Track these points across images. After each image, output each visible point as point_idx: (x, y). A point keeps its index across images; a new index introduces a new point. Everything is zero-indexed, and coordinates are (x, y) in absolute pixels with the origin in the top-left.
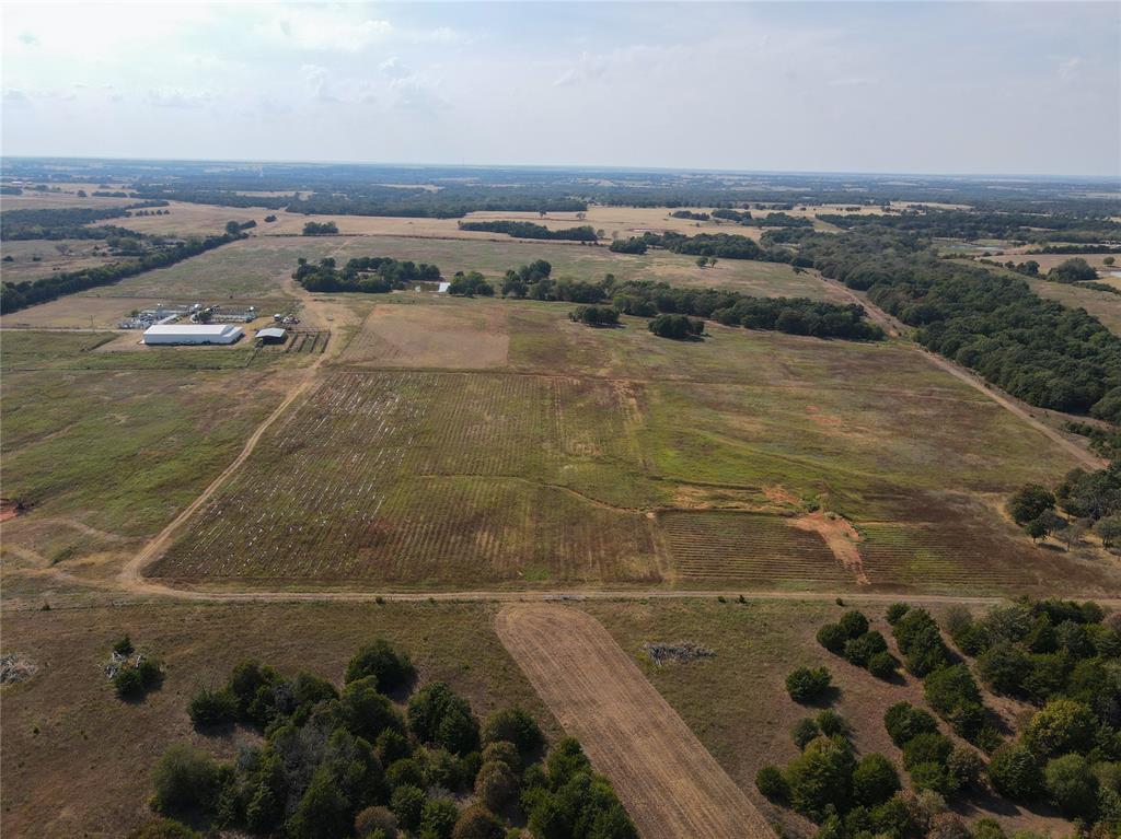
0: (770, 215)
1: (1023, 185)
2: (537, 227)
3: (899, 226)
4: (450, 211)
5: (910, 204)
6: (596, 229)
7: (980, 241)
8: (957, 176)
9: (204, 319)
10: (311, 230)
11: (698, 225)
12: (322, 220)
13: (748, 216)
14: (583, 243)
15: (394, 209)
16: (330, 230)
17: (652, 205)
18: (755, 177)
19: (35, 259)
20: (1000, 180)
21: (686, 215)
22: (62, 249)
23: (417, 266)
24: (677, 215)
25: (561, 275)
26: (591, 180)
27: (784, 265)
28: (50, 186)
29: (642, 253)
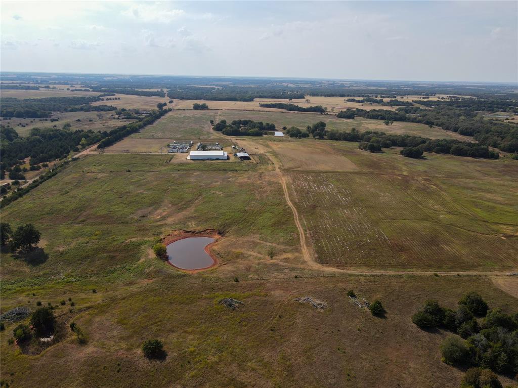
0: (391, 101)
1: (483, 87)
2: (295, 106)
3: (455, 105)
4: (247, 99)
5: (448, 95)
6: (324, 107)
7: (497, 113)
8: (449, 82)
9: (204, 148)
10: (197, 107)
11: (363, 105)
12: (201, 102)
13: (382, 101)
14: (322, 114)
15: (221, 97)
16: (204, 107)
17: (333, 96)
18: (356, 82)
19: (90, 121)
20: (467, 84)
21: (353, 101)
22: (99, 116)
23: (264, 124)
24: (348, 100)
25: (331, 128)
26: (283, 84)
27: (420, 124)
28: (51, 86)
29: (353, 118)
